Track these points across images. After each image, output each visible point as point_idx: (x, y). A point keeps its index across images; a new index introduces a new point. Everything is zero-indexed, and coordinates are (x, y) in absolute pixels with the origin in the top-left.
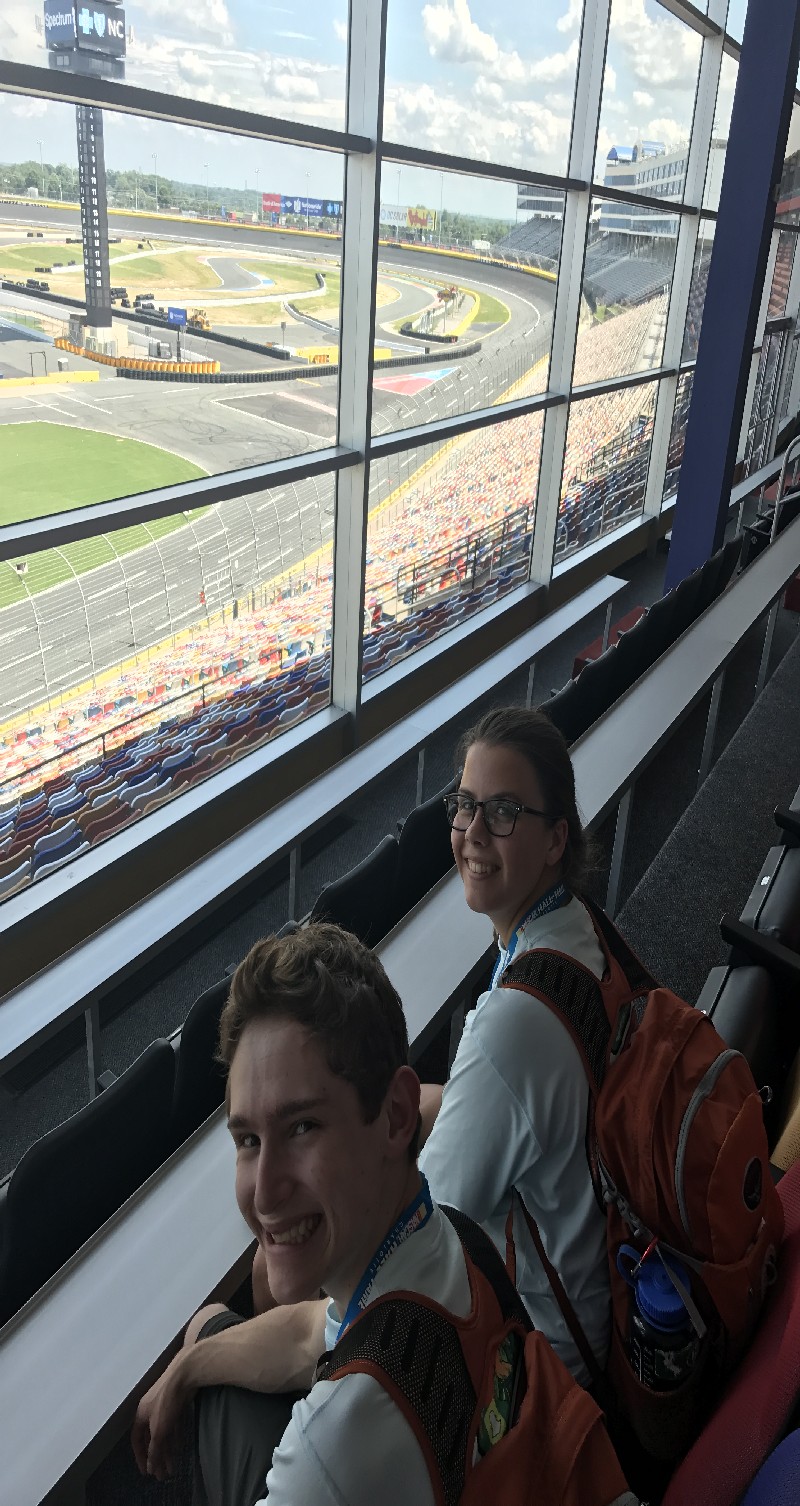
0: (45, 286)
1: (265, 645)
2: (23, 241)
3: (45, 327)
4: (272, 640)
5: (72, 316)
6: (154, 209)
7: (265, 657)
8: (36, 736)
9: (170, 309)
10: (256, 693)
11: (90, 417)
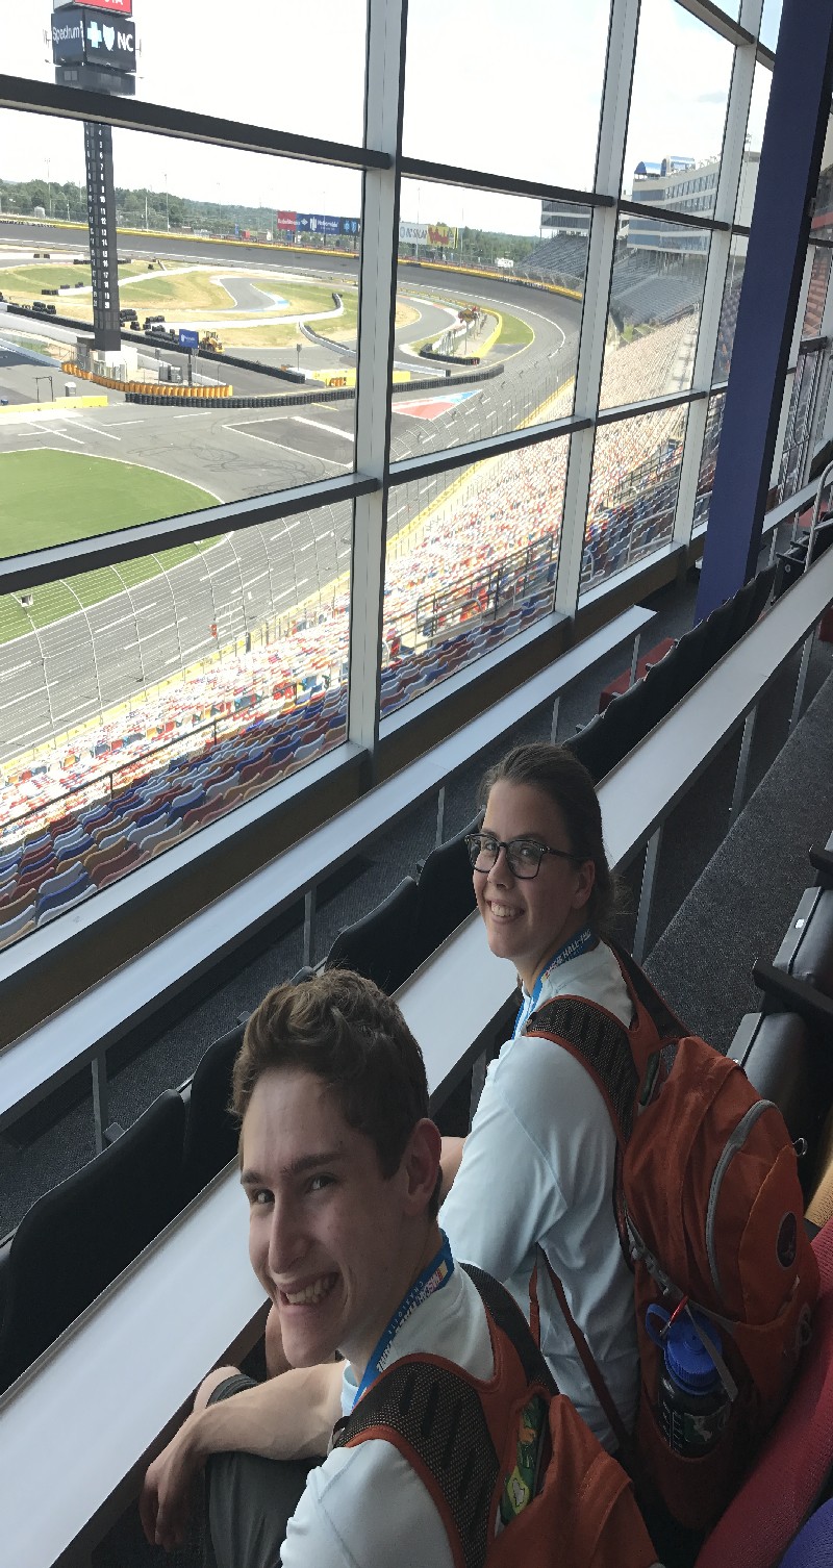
0: (52, 309)
1: (279, 679)
2: (26, 262)
3: (50, 351)
4: (286, 673)
5: (80, 340)
6: (164, 228)
7: (278, 692)
8: (41, 775)
9: (182, 332)
10: (270, 729)
11: (97, 443)
